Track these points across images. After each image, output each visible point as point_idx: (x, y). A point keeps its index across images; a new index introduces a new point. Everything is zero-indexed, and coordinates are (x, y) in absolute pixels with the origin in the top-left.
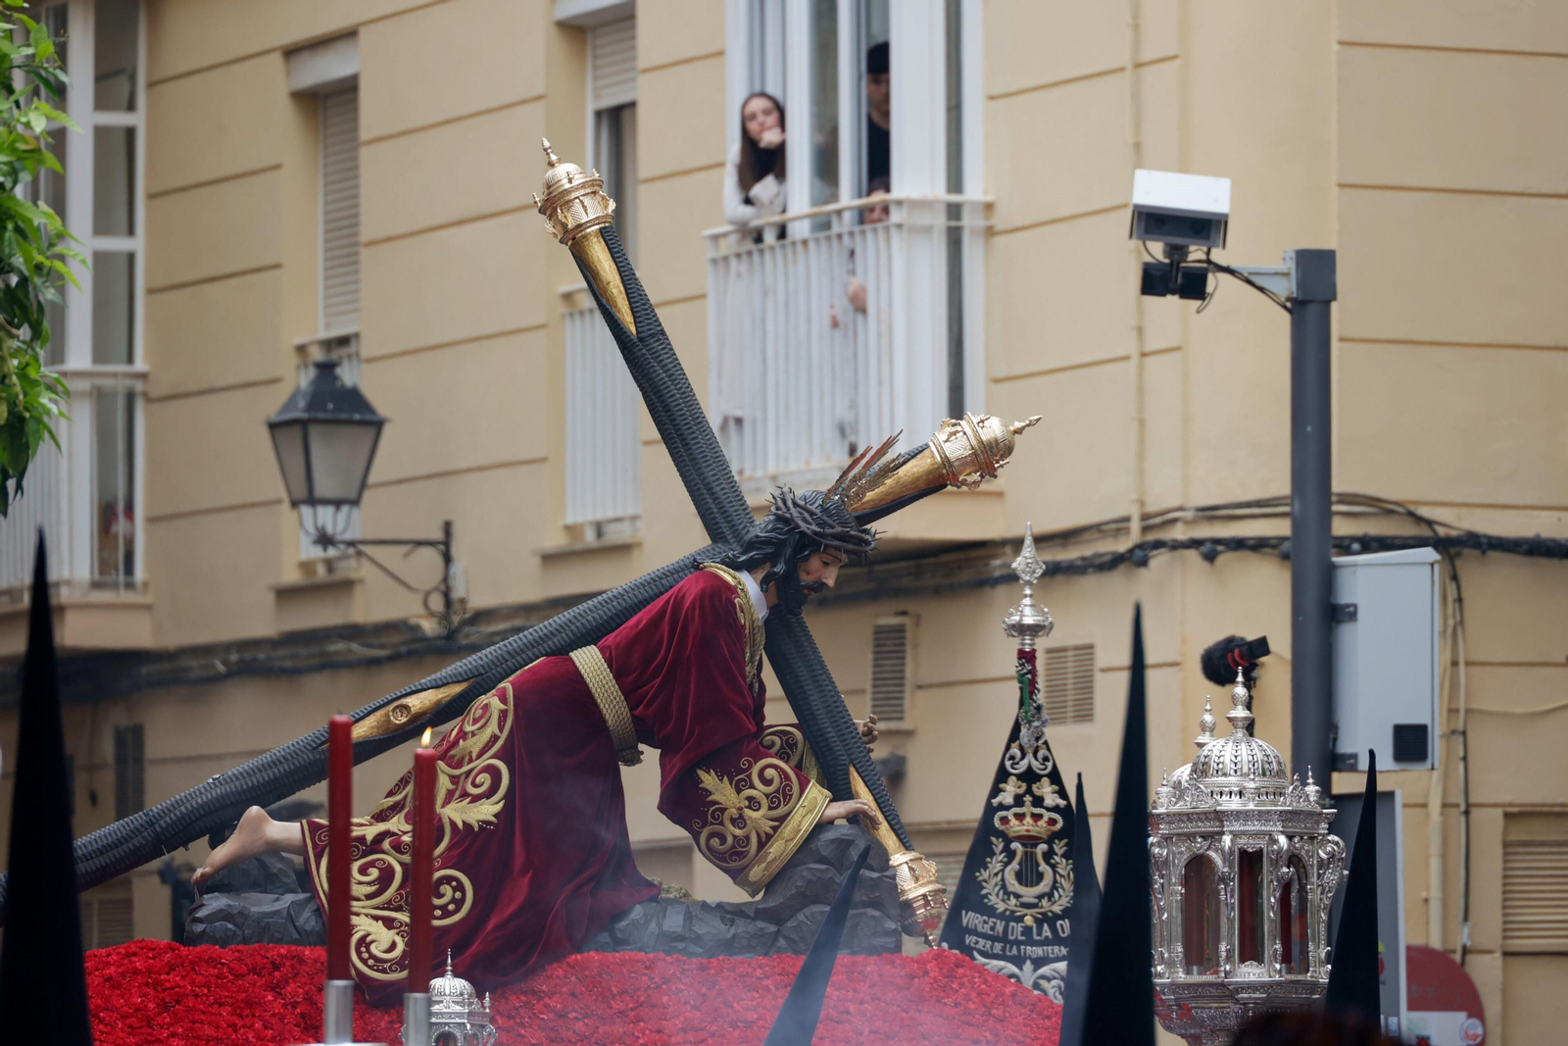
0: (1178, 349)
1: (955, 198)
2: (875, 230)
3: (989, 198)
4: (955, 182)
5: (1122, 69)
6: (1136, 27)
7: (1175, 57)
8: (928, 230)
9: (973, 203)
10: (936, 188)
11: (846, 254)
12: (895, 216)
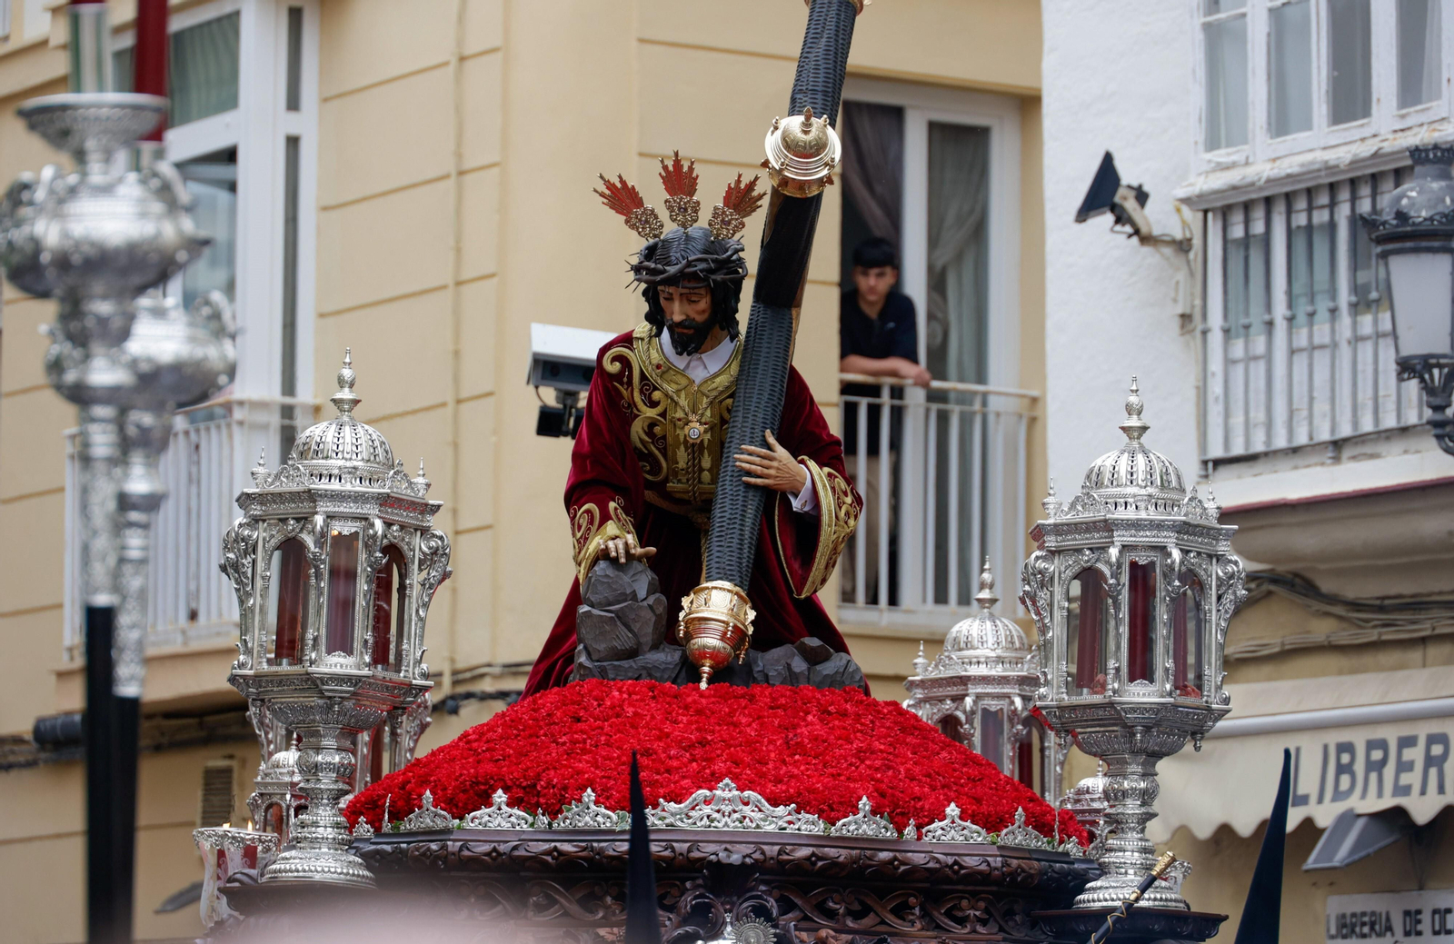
0: (489, 527)
1: (288, 400)
2: (218, 427)
3: (318, 401)
4: (289, 386)
5: (444, 287)
6: (458, 250)
7: (492, 276)
8: (265, 427)
9: (305, 407)
10: (271, 391)
11: (193, 447)
12: (238, 414)
